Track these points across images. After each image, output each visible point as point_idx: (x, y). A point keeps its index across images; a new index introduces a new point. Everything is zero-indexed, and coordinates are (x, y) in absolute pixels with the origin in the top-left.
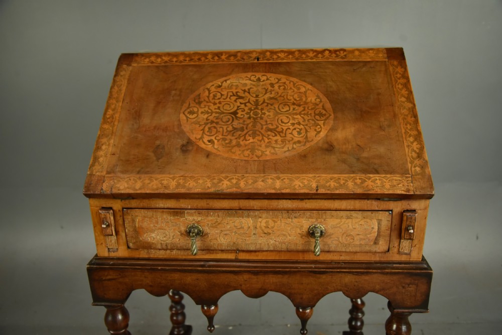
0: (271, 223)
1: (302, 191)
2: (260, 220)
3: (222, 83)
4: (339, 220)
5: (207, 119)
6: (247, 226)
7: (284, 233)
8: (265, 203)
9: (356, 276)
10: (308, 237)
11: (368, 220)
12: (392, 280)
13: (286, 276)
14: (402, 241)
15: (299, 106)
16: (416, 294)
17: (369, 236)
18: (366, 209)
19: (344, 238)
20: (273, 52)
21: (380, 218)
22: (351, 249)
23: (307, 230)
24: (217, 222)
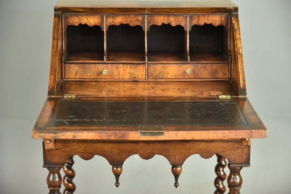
9: (207, 144)
12: (228, 146)
13: (166, 144)
16: (242, 155)
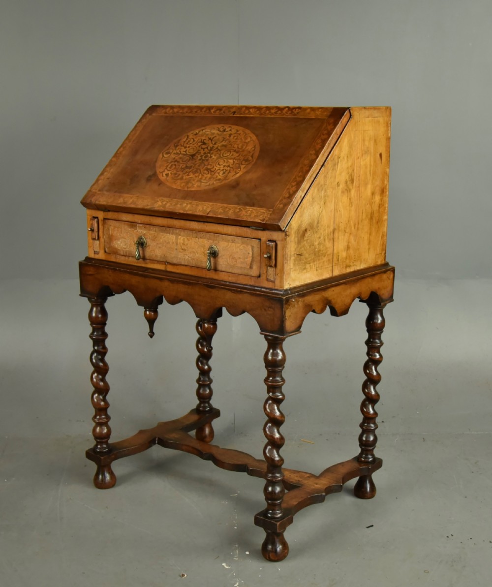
0: (186, 241)
1: (199, 213)
2: (180, 237)
3: (199, 132)
4: (227, 244)
5: (174, 159)
6: (172, 242)
7: (194, 250)
8: (182, 223)
11: (245, 246)
12: (257, 302)
14: (268, 268)
15: (237, 152)
16: (274, 318)
17: (246, 260)
18: (243, 235)
19: (230, 260)
20: (248, 108)
21: (253, 245)
22: (235, 271)
24: (155, 236)
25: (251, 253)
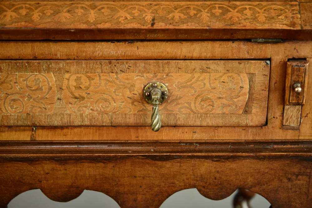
0: (85, 82)
1: (129, 26)
2: (67, 76)
4: (190, 75)
6: (47, 87)
7: (105, 96)
8: (74, 48)
9: (217, 163)
10: (143, 103)
11: (235, 75)
12: (272, 169)
13: (110, 165)
14: (287, 107)
16: (308, 191)
17: (235, 100)
18: (231, 58)
19: (197, 105)
21: (252, 71)
22: (209, 121)
23: (140, 91)
25: (247, 87)
